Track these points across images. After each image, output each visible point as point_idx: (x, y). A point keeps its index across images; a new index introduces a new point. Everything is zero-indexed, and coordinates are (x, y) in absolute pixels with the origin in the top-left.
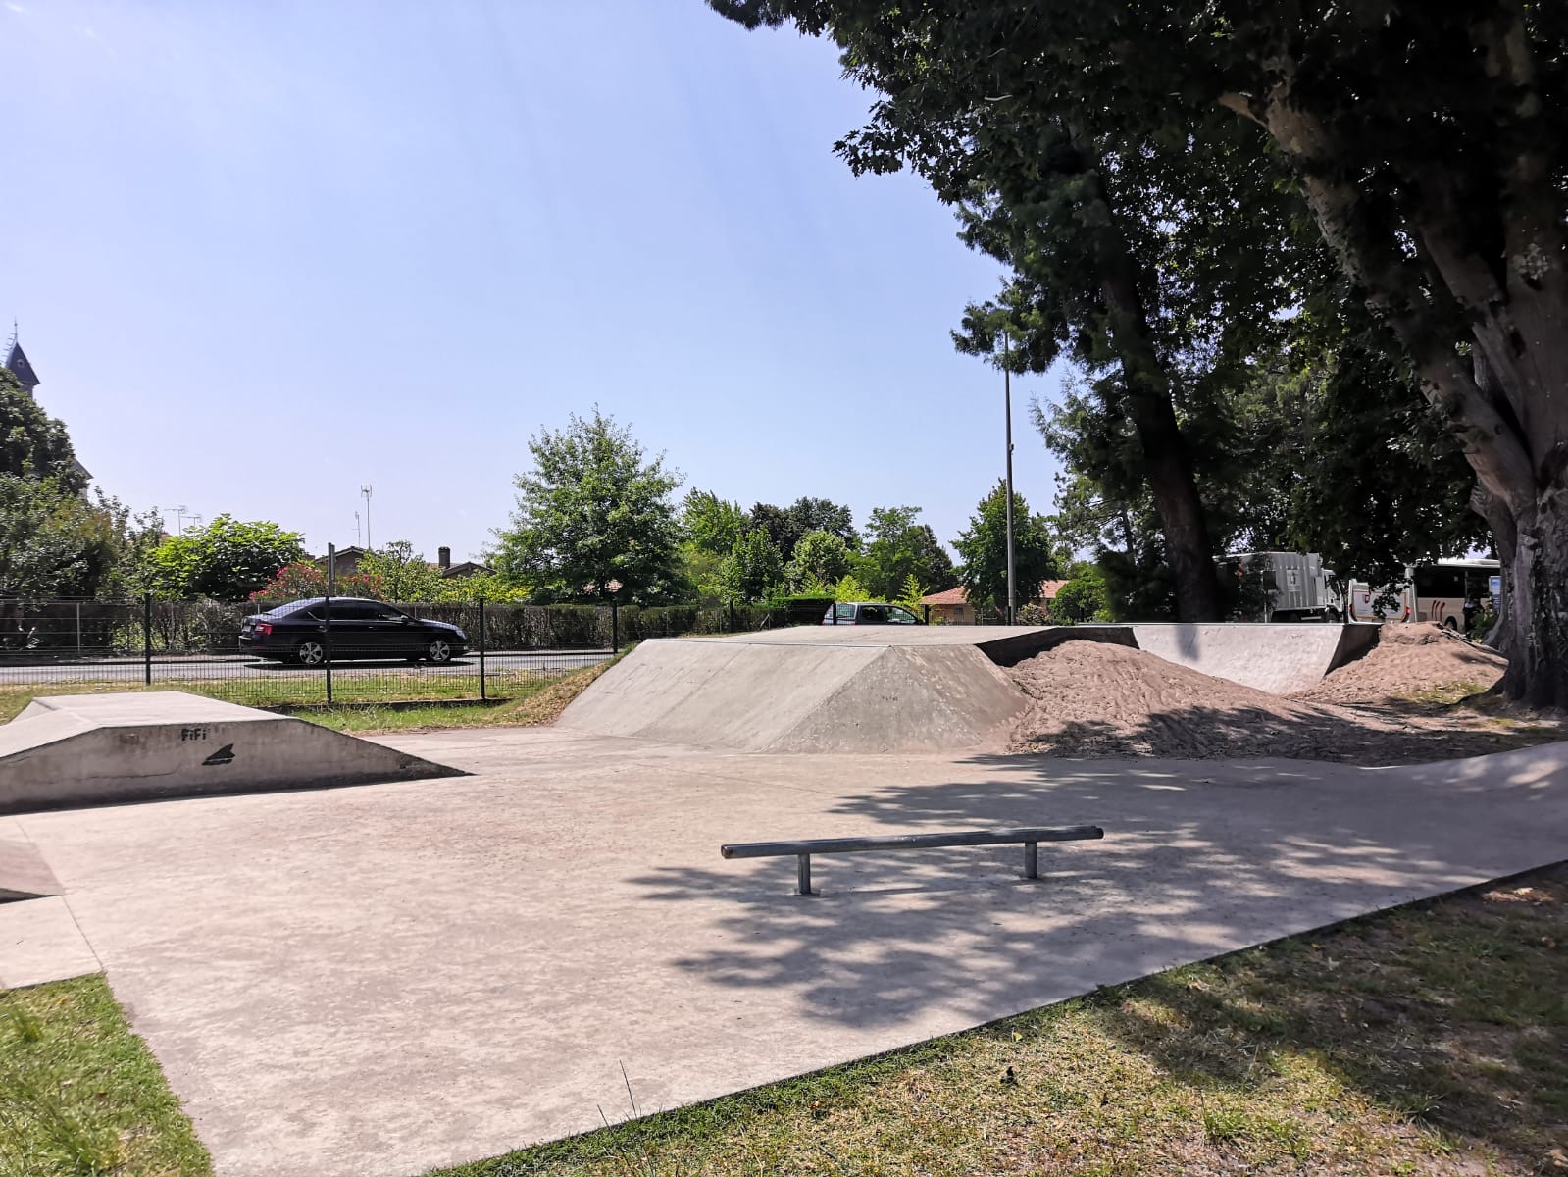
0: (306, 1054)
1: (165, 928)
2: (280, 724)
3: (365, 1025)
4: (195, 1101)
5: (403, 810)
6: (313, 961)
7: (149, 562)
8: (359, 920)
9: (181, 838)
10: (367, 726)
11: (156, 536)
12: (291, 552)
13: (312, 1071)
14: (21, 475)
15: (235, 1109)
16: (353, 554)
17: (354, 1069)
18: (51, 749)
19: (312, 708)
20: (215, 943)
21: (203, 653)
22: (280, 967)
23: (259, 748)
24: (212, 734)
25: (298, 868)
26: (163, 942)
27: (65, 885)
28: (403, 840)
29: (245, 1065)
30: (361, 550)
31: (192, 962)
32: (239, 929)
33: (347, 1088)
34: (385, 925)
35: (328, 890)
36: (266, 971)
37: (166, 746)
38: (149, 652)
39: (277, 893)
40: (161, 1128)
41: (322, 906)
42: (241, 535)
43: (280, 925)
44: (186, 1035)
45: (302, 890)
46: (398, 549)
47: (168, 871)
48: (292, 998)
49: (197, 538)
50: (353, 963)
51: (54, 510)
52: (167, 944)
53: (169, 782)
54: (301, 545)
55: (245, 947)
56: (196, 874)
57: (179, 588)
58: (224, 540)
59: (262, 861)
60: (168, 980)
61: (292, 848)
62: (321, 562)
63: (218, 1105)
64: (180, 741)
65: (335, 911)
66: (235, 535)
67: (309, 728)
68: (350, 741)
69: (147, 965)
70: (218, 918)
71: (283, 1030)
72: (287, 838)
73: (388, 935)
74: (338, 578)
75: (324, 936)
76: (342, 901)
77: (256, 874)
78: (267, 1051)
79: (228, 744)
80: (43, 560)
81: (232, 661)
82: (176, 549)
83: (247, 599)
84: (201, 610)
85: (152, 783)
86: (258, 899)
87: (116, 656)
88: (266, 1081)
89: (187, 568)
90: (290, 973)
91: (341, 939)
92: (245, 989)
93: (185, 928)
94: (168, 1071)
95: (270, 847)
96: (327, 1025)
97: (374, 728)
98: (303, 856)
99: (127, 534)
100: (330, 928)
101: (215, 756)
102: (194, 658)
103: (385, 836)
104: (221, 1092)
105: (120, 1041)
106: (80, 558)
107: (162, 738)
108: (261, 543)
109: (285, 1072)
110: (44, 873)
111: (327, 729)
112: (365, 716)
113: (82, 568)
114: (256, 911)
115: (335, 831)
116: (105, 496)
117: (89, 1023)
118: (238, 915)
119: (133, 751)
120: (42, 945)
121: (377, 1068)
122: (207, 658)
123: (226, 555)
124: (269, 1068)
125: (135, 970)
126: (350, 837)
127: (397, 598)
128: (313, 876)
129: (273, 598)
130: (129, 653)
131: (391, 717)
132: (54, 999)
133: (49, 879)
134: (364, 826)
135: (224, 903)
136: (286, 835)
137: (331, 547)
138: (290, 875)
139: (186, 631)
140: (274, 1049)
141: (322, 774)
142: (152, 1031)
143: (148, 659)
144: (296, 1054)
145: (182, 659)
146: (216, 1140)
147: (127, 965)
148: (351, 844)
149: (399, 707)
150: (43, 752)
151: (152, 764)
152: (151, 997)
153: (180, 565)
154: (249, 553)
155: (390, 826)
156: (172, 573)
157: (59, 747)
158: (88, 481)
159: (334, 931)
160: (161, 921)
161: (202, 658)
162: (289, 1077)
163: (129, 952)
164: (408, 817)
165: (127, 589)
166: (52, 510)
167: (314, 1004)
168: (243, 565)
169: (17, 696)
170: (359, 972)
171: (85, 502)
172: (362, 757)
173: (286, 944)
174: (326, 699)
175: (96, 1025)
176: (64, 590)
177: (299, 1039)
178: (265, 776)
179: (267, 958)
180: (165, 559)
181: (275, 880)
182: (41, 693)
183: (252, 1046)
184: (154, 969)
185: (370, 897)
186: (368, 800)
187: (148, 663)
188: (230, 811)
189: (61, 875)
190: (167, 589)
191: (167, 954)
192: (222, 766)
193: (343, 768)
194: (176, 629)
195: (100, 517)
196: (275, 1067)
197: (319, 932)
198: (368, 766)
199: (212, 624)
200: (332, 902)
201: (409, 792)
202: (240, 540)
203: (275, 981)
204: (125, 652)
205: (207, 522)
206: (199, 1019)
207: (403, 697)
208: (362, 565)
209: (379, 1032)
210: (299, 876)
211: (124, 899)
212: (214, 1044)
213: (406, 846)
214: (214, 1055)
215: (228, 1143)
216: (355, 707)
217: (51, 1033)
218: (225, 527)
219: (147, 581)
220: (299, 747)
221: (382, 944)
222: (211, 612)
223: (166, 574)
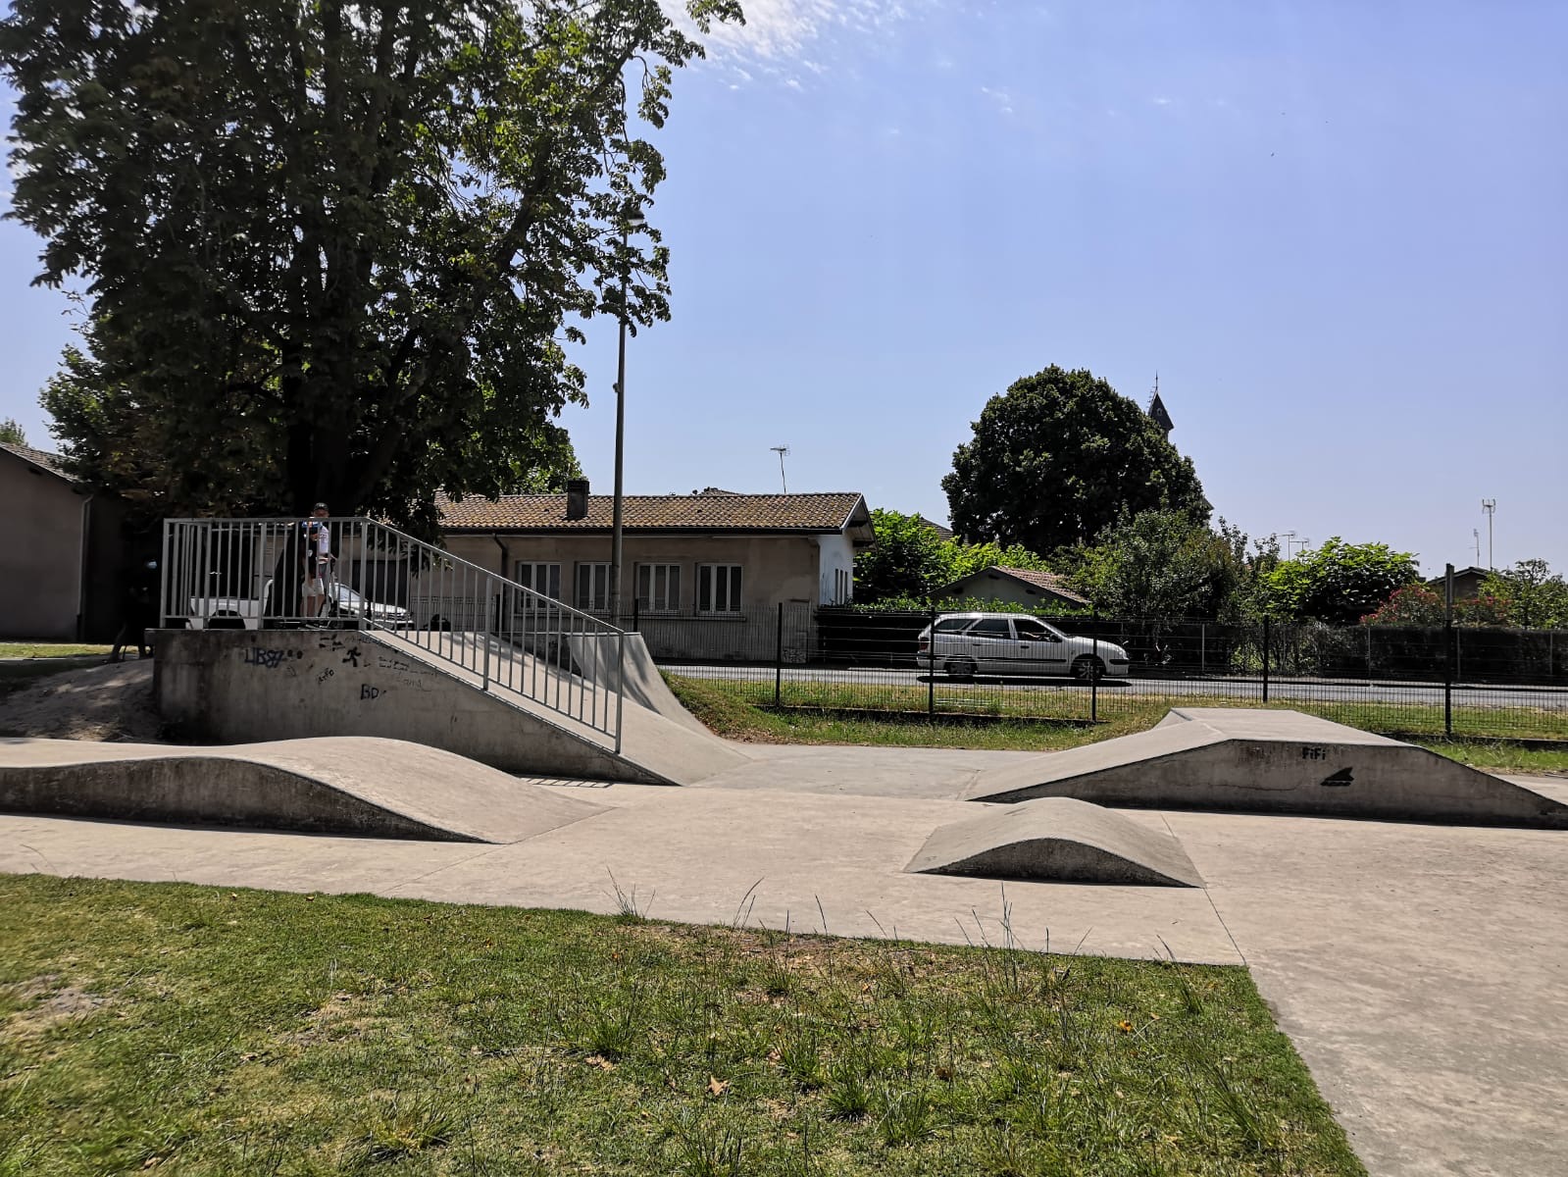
0: (1458, 1103)
1: (1297, 938)
2: (1401, 751)
3: (1526, 1093)
4: (1346, 1114)
5: (1547, 862)
6: (1454, 1007)
7: (1264, 586)
8: (1503, 975)
9: (1303, 854)
10: (1493, 763)
11: (1271, 561)
12: (1403, 574)
13: (1468, 1123)
14: (1159, 509)
15: (1387, 1135)
16: (1473, 576)
17: (1520, 1137)
18: (1189, 755)
19: (1428, 738)
20: (1346, 963)
21: (1312, 675)
22: (1418, 1004)
23: (1379, 773)
24: (1331, 756)
25: (1427, 905)
26: (1296, 951)
27: (1206, 880)
28: (1550, 897)
29: (1392, 1094)
30: (1482, 571)
31: (1327, 978)
32: (1370, 955)
33: (1512, 1155)
34: (1538, 988)
35: (1463, 934)
36: (1404, 1004)
37: (1288, 762)
38: (1265, 672)
39: (1406, 927)
40: (1314, 1130)
41: (1459, 950)
42: (1352, 558)
43: (1414, 960)
44: (1329, 1046)
45: (1435, 929)
46: (1529, 568)
47: (1295, 884)
48: (1436, 1040)
49: (1306, 562)
50: (1503, 1020)
51: (1185, 540)
52: (1301, 954)
53: (1290, 798)
54: (1415, 567)
55: (1378, 974)
56: (1322, 892)
57: (1290, 611)
58: (1334, 563)
59: (1387, 890)
60: (1306, 989)
61: (1419, 882)
62: (1437, 583)
63: (1369, 1126)
64: (1300, 759)
65: (1474, 959)
66: (1344, 557)
67: (1432, 759)
68: (1479, 777)
69: (1284, 969)
70: (1347, 939)
71: (1429, 1070)
72: (1413, 872)
73: (1541, 999)
74: (1457, 600)
75: (1463, 984)
76: (1482, 950)
77: (1382, 902)
78: (1414, 1087)
79: (1348, 766)
80: (1177, 584)
81: (1341, 684)
82: (1288, 573)
83: (1357, 622)
84: (1311, 633)
85: (1275, 796)
86: (1386, 929)
87: (1232, 674)
88: (1418, 1118)
89: (1298, 591)
90: (1429, 1013)
91: (1483, 990)
92: (1384, 1017)
93: (1316, 943)
94: (1315, 1075)
95: (1395, 879)
96: (1479, 1079)
97: (1502, 766)
98: (1430, 892)
99: (1245, 560)
100: (1470, 975)
101: (1334, 777)
102: (1304, 680)
103: (1529, 888)
104: (1371, 1114)
105: (1268, 1034)
106: (1205, 582)
107: (1285, 755)
108: (1372, 566)
109: (1438, 1116)
110: (1187, 866)
111: (1453, 761)
112: (1489, 752)
113: (1206, 592)
114: (1385, 940)
115: (1465, 873)
116: (1227, 525)
117: (1240, 1010)
118: (1366, 941)
119: (1258, 764)
120: (1193, 930)
121: (1547, 1145)
122: (1316, 680)
123: (1336, 578)
124: (1421, 1106)
125: (1274, 972)
126: (1484, 882)
127: (1527, 623)
128: (1444, 916)
129: (1385, 622)
130: (1244, 672)
131: (1522, 755)
132: (1207, 981)
133: (1192, 872)
134: (1500, 872)
135: (1352, 926)
136: (1411, 868)
137: (1450, 567)
138: (1419, 909)
139: (1296, 651)
140: (1421, 1087)
141: (1445, 809)
142: (1297, 1034)
143: (1266, 678)
144: (1447, 1100)
145: (1293, 680)
146: (1371, 1159)
147: (1267, 965)
148: (1485, 890)
149: (1532, 746)
150: (1184, 757)
151: (1276, 778)
152: (1291, 1001)
153: (1292, 588)
154: (1359, 576)
155: (1531, 878)
156: (1284, 596)
157: (1196, 754)
158: (1210, 513)
159: (1476, 980)
160: (1291, 930)
161: (1312, 679)
162: (1443, 1122)
163: (1266, 953)
164: (1555, 871)
165: (1244, 612)
166: (1183, 540)
167: (1461, 1052)
168: (1352, 588)
169: (1157, 706)
170: (1511, 1032)
171: (1210, 532)
172: (1494, 797)
173: (1421, 981)
174: (1444, 730)
175: (1245, 1014)
176: (1192, 611)
177: (1449, 1085)
178: (1383, 804)
179: (1403, 992)
180: (1278, 583)
181: (1403, 912)
182: (1176, 704)
183: (1398, 1079)
184: (1291, 975)
185: (1515, 952)
186: (1503, 844)
187: (1266, 682)
188: (1349, 835)
189: (1201, 870)
190: (1279, 611)
191: (1303, 964)
192: (1340, 788)
193: (1470, 805)
194: (1288, 650)
195: (1221, 544)
196: (1425, 1106)
197: (1459, 977)
198: (1499, 806)
199: (1321, 646)
200: (1472, 948)
201: (1552, 842)
202: (1351, 563)
203: (1413, 1016)
204: (1241, 671)
205: (1317, 546)
206: (1340, 1034)
207: (1536, 734)
208: (1485, 587)
209: (1542, 1105)
210: (1429, 913)
211: (1258, 903)
212: (1358, 1063)
213: (1557, 904)
214: (1360, 1074)
215: (1383, 1167)
216: (1479, 742)
217: (1210, 1010)
218: (1336, 551)
219: (1261, 603)
220: (1420, 778)
221: (1537, 1008)
222: (1321, 635)
223: (1278, 597)
